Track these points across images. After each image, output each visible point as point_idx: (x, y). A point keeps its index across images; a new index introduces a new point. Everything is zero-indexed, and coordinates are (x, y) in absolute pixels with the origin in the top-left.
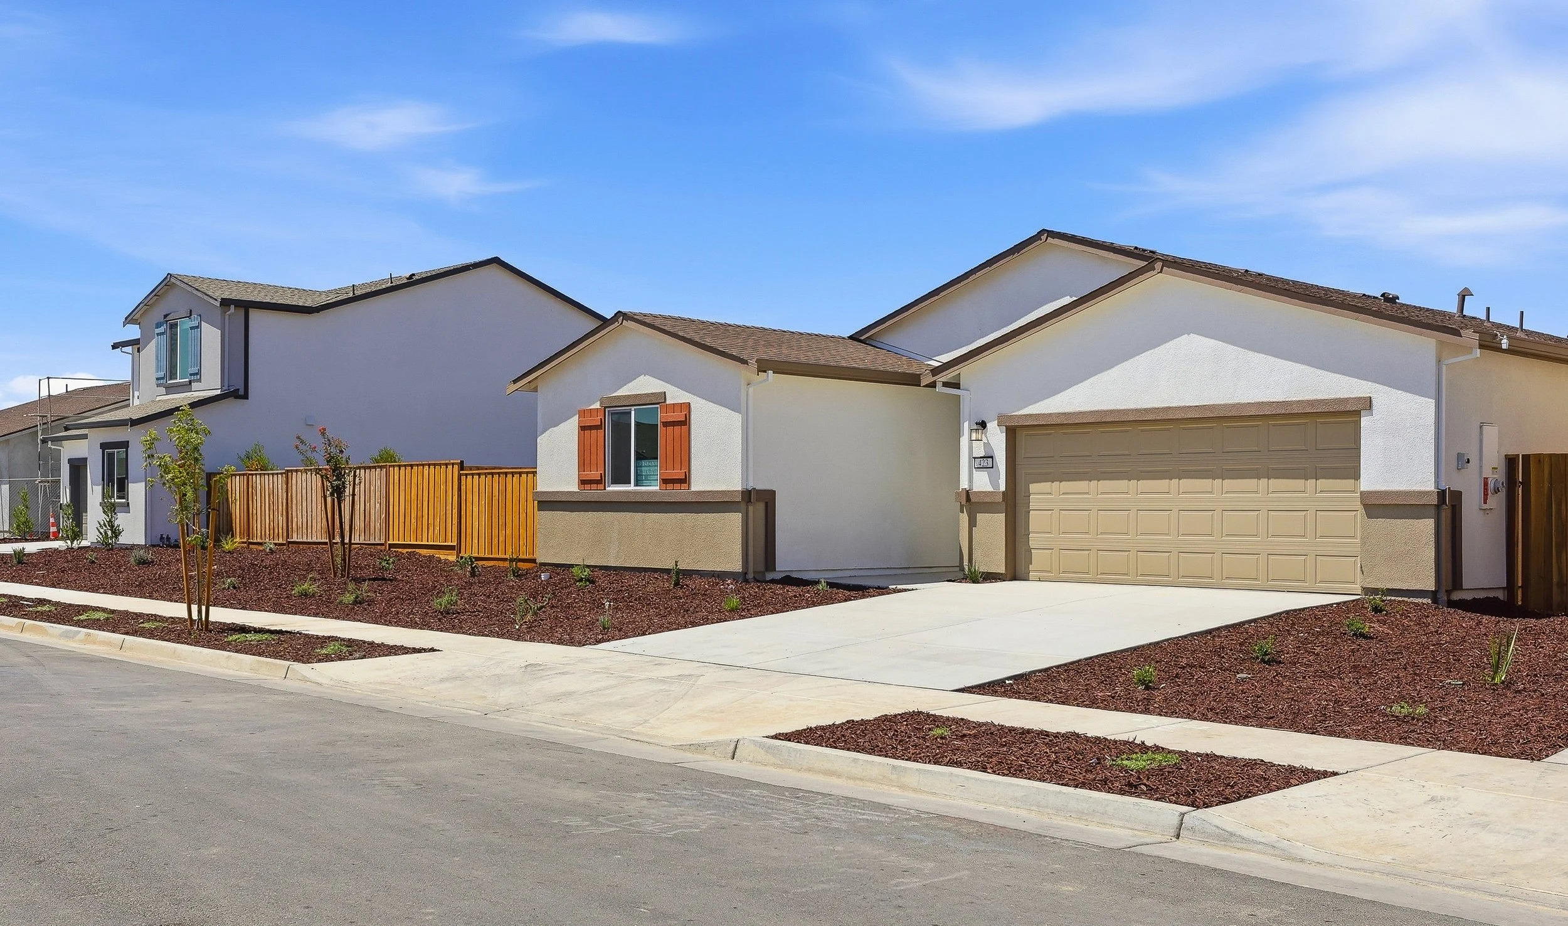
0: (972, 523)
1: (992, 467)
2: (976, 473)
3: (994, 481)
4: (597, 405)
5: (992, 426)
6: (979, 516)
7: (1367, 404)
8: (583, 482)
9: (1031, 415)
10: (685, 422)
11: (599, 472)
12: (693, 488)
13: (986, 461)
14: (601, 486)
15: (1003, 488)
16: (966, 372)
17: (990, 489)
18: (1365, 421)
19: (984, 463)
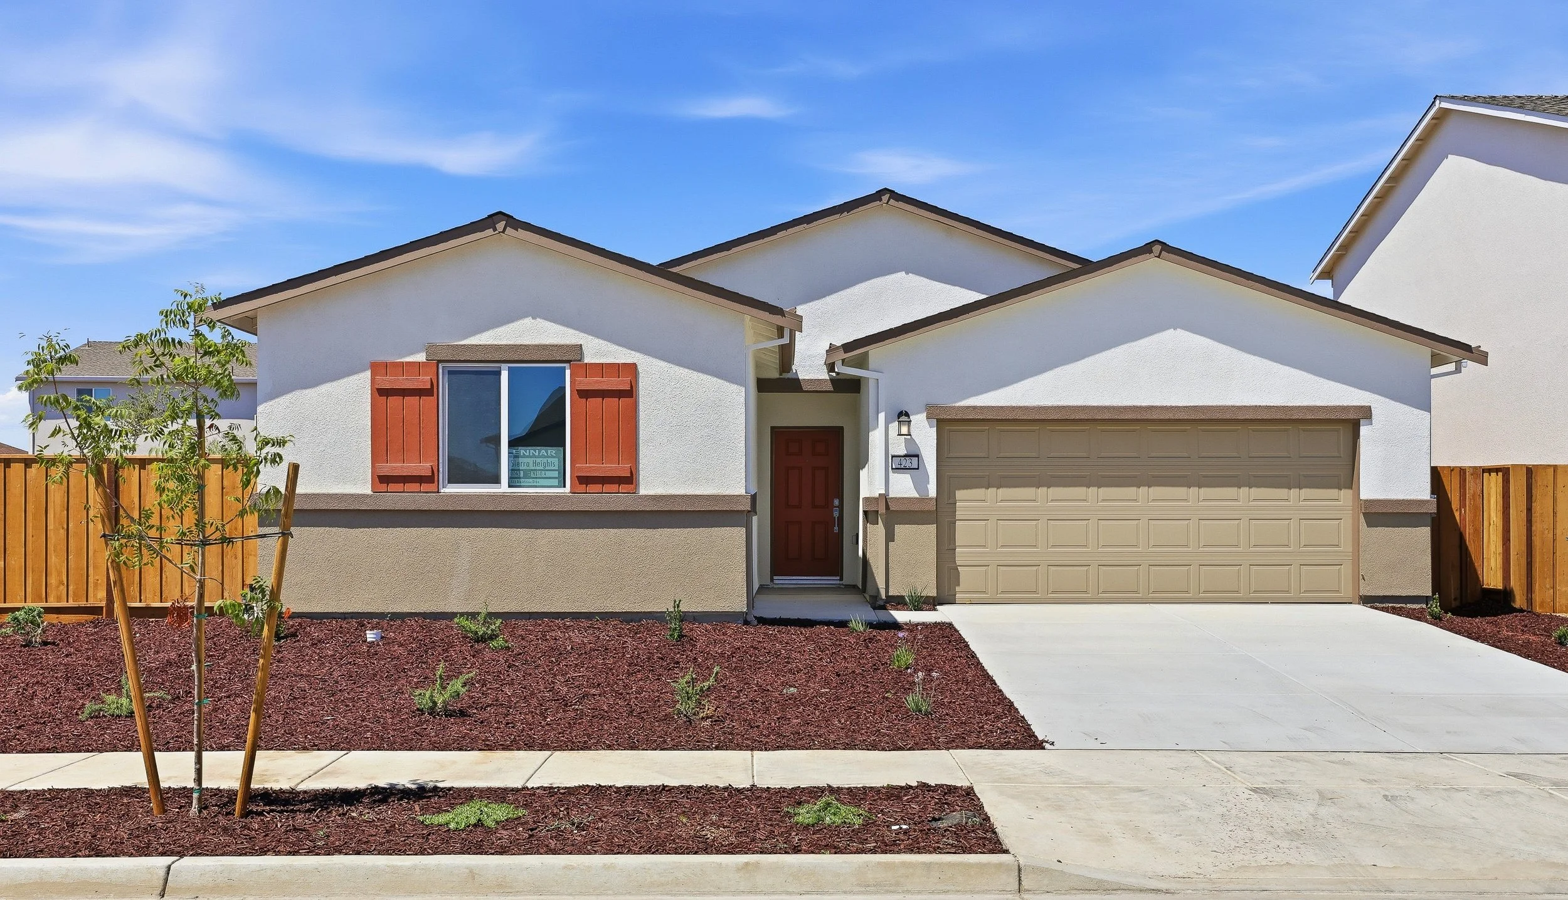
0: (890, 537)
1: (918, 469)
2: (893, 476)
3: (921, 484)
4: (421, 357)
5: (919, 420)
6: (899, 529)
7: (1366, 413)
8: (383, 480)
9: (975, 408)
10: (630, 393)
11: (428, 465)
12: (643, 491)
13: (909, 461)
14: (432, 487)
15: (932, 492)
16: (875, 352)
17: (914, 494)
18: (1364, 430)
19: (907, 463)
